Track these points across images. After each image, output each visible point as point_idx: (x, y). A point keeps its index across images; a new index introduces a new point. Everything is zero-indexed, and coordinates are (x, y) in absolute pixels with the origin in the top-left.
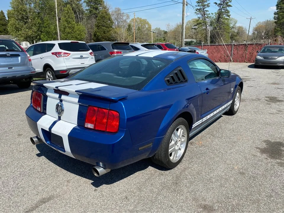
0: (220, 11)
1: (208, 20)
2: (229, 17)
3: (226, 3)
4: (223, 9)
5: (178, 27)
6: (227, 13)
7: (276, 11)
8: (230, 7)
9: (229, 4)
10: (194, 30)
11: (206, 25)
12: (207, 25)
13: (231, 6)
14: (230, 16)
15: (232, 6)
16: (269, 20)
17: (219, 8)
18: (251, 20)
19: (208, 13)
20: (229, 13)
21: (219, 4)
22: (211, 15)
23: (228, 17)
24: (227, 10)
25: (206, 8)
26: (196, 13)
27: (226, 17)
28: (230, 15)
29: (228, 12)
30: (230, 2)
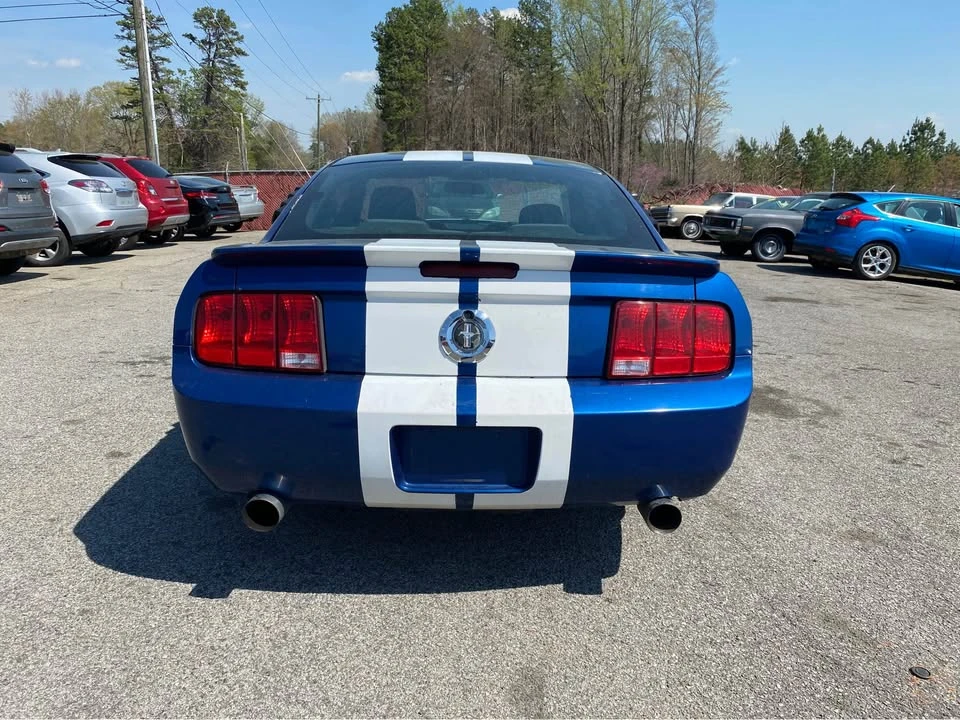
0: (209, 67)
1: (171, 90)
2: (243, 88)
3: (226, 42)
4: (220, 62)
5: (53, 106)
6: (234, 74)
7: (380, 84)
8: (242, 57)
9: (237, 44)
10: (119, 123)
11: (169, 110)
12: (173, 110)
13: (243, 54)
14: (247, 87)
15: (246, 55)
16: (353, 109)
17: (205, 56)
18: (321, 104)
19: (166, 65)
20: (241, 75)
21: (203, 42)
22: (178, 75)
23: (238, 89)
24: (235, 65)
25: (158, 47)
26: (122, 61)
27: (232, 88)
28: (246, 84)
29: (238, 73)
30: (238, 39)
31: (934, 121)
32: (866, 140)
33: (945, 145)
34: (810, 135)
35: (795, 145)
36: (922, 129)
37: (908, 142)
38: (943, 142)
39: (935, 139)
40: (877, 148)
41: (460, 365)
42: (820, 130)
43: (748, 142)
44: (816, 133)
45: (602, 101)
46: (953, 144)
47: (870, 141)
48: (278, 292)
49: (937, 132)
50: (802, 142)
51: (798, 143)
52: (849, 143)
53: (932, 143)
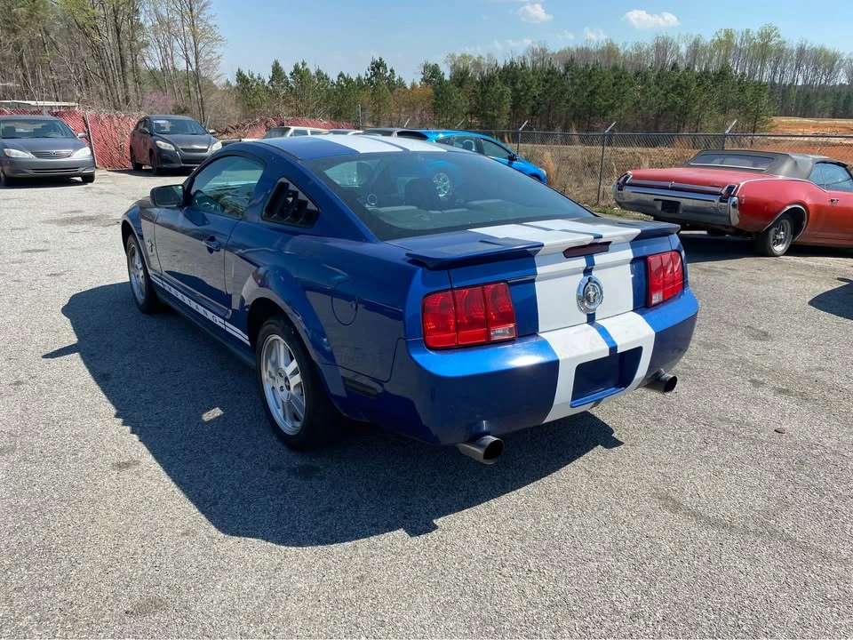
31: (385, 61)
32: (338, 74)
33: (395, 79)
34: (296, 67)
35: (285, 77)
36: (378, 66)
37: (369, 76)
38: (394, 77)
39: (388, 74)
40: (348, 81)
41: (588, 315)
42: (304, 64)
43: (246, 73)
44: (301, 67)
45: (95, 28)
46: (400, 79)
47: (341, 75)
48: (482, 285)
49: (388, 70)
50: (292, 74)
51: (288, 76)
52: (326, 76)
53: (386, 78)
